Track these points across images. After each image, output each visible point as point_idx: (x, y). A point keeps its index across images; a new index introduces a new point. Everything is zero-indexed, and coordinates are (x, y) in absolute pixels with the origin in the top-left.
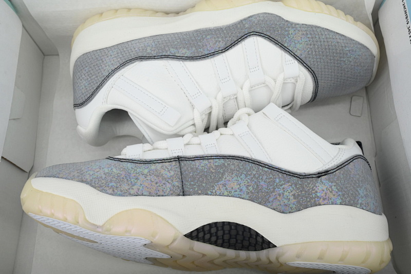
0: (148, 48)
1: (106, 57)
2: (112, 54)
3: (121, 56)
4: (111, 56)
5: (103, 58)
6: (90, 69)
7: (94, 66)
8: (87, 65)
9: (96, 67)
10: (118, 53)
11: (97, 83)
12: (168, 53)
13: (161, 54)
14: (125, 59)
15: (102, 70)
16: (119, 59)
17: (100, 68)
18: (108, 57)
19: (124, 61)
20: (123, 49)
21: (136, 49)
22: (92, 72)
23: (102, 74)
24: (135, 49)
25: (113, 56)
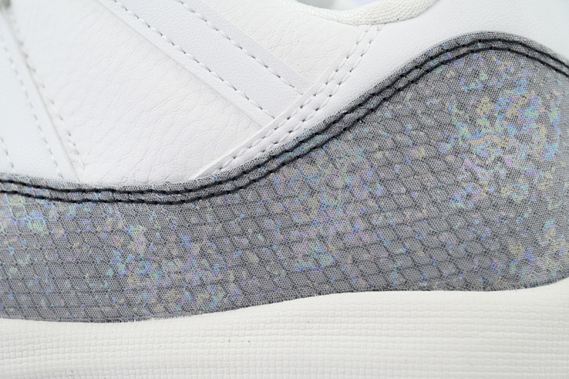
0: (141, 250)
1: (350, 240)
2: (317, 247)
3: (268, 223)
4: (321, 238)
5: (367, 238)
6: (439, 195)
7: (416, 206)
8: (459, 223)
9: (404, 200)
10: (287, 244)
11: (396, 117)
12: (54, 210)
13: (87, 207)
14: (244, 202)
15: (369, 175)
16: (277, 208)
17: (380, 190)
18: (339, 236)
19: (250, 195)
20: (263, 262)
21: (196, 250)
22: (430, 180)
23: (368, 154)
24: (203, 254)
25: (312, 232)
